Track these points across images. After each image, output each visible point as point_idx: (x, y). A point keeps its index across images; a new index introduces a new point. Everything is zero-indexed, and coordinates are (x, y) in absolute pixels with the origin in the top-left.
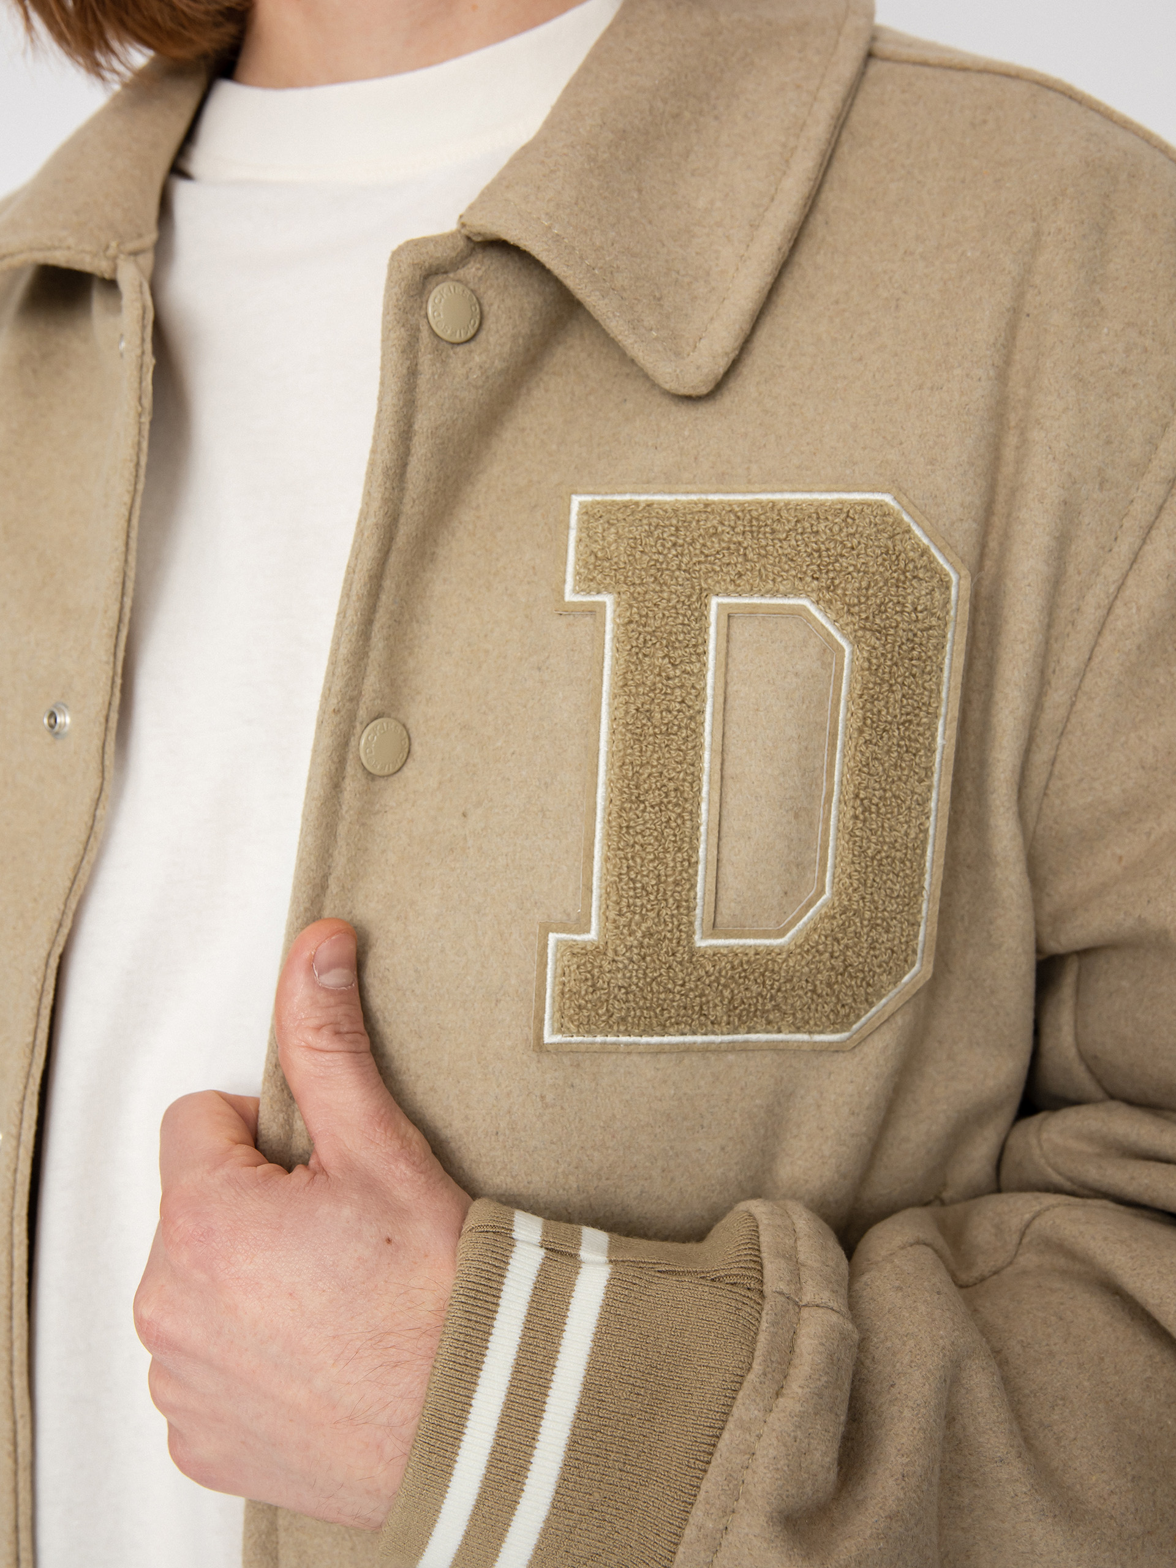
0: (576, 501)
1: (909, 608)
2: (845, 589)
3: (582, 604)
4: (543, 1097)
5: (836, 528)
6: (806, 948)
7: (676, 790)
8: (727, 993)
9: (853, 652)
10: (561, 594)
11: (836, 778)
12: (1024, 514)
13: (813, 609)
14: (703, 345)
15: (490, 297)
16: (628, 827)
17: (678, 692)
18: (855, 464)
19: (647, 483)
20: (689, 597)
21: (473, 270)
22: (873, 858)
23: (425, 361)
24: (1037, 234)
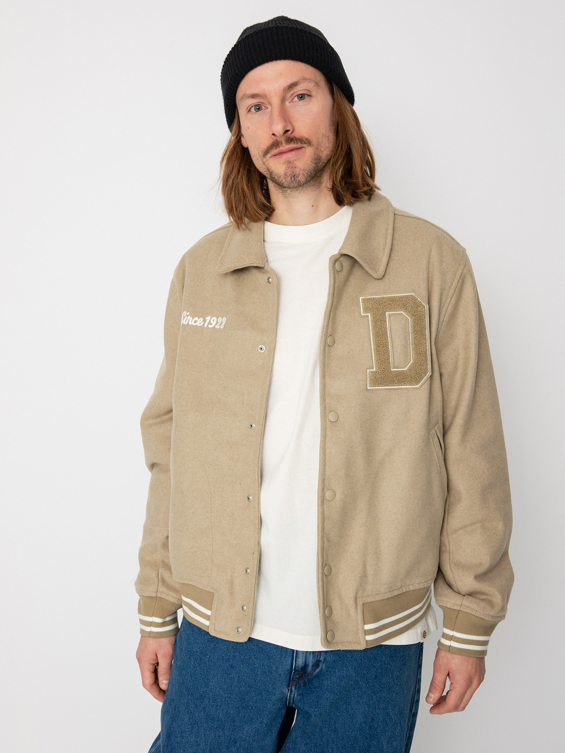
0: (361, 298)
1: (419, 311)
2: (408, 309)
3: (365, 315)
4: (368, 398)
5: (406, 300)
6: (409, 369)
7: (385, 344)
8: (397, 378)
9: (411, 320)
10: (361, 314)
11: (411, 341)
12: (434, 295)
13: (403, 313)
14: (380, 270)
15: (343, 263)
16: (378, 351)
17: (383, 328)
18: (407, 289)
19: (372, 294)
20: (383, 313)
21: (341, 259)
22: (419, 354)
23: (336, 275)
24: (431, 249)
